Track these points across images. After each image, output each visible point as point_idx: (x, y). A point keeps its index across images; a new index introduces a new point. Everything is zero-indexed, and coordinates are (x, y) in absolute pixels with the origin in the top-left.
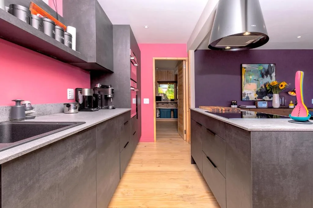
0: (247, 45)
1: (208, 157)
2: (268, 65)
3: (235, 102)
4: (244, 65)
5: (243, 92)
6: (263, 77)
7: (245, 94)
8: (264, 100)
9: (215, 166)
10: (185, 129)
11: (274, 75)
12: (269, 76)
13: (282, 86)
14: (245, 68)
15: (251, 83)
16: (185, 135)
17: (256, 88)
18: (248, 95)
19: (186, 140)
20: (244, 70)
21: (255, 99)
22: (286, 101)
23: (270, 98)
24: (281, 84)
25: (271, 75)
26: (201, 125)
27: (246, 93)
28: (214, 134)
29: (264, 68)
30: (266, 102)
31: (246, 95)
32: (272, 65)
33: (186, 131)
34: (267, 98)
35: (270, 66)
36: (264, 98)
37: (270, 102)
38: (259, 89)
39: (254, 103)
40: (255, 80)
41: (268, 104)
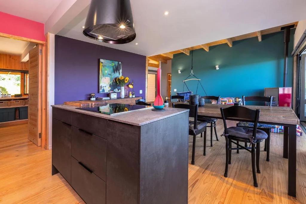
0: (118, 39)
1: (80, 163)
2: (118, 62)
3: (94, 94)
4: (102, 60)
5: (100, 85)
6: (114, 72)
7: (101, 87)
8: (115, 92)
9: (91, 171)
10: (39, 132)
11: (121, 71)
12: (118, 71)
13: (126, 80)
14: (102, 63)
15: (106, 77)
16: (39, 140)
17: (110, 82)
18: (104, 88)
19: (41, 146)
20: (101, 64)
21: (109, 91)
22: (127, 92)
23: (118, 90)
24: (126, 79)
25: (119, 71)
26: (71, 125)
27: (103, 86)
28: (91, 134)
29: (115, 65)
30: (116, 94)
31: (103, 88)
32: (120, 63)
33: (40, 134)
34: (116, 90)
35: (118, 63)
36: (115, 90)
37: (119, 94)
38: (111, 82)
39: (108, 95)
40: (109, 74)
41: (117, 96)
